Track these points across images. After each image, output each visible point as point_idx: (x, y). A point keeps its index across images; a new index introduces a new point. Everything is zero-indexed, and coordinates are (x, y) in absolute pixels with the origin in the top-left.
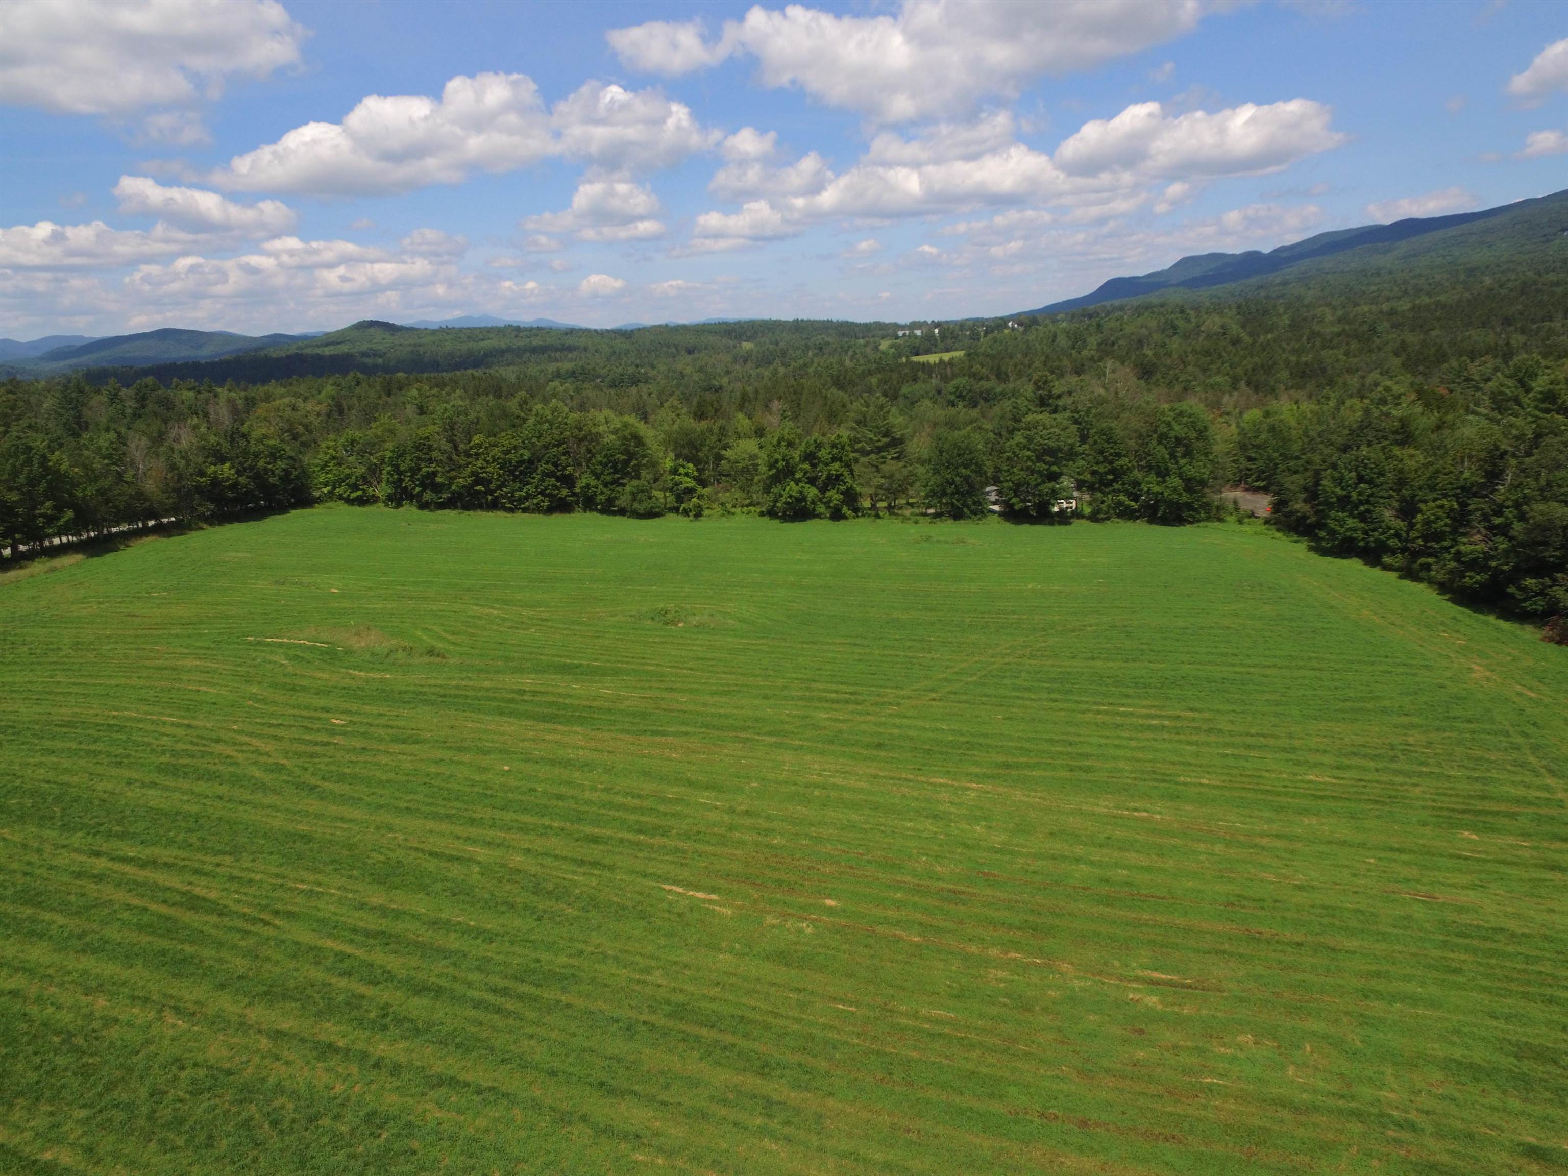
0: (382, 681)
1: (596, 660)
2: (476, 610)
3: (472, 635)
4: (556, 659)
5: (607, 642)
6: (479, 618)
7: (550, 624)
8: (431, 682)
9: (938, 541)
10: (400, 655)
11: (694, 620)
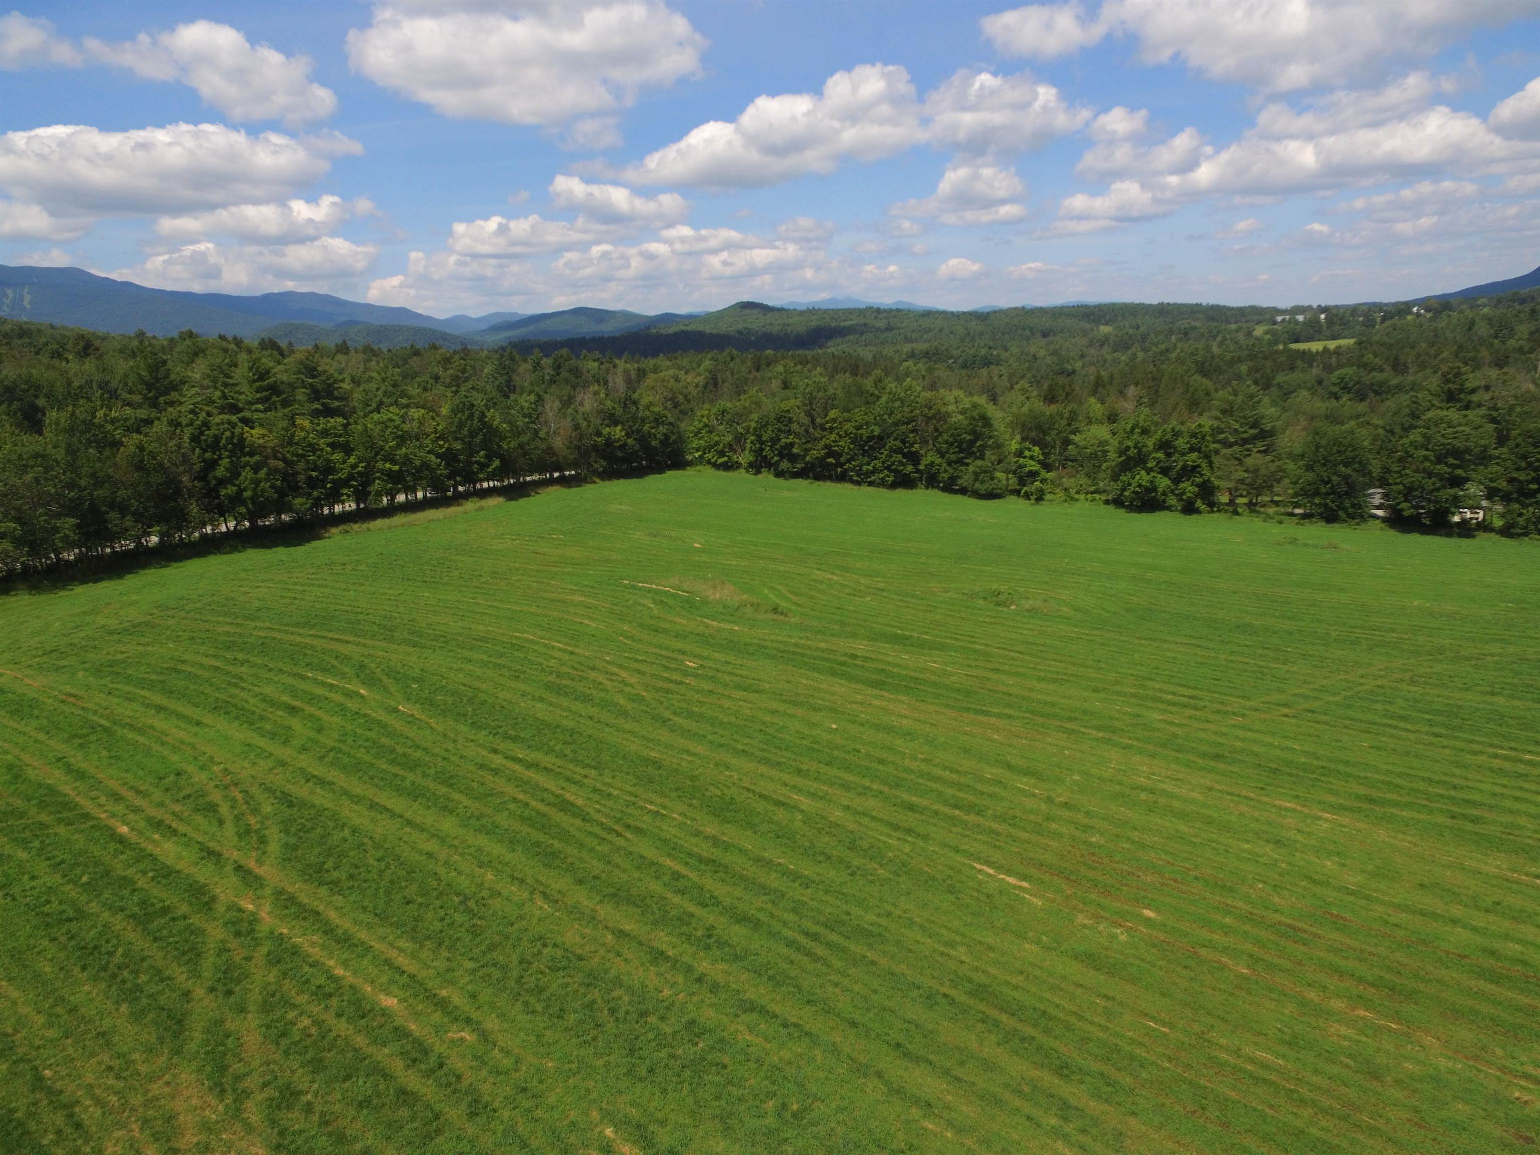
0: (732, 632)
1: (926, 633)
2: (818, 574)
3: (812, 597)
4: (889, 629)
5: (938, 617)
6: (821, 582)
7: (885, 594)
8: (773, 637)
9: (1305, 545)
10: (749, 610)
11: (1028, 604)
